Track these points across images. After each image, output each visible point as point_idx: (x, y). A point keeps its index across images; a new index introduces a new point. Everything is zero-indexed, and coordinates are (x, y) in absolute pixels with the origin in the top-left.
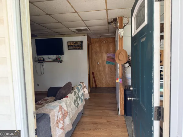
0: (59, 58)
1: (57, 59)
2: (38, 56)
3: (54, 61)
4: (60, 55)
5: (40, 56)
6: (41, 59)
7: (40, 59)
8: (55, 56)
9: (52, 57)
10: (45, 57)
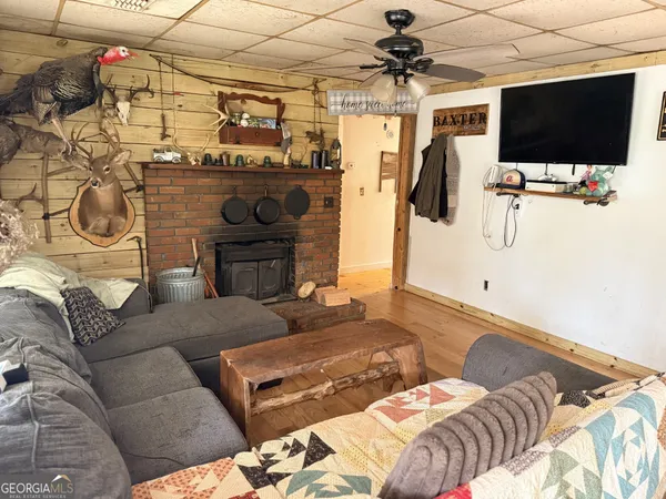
0: (595, 183)
1: (583, 183)
2: (503, 164)
3: (570, 193)
4: (604, 167)
5: (512, 165)
6: (509, 179)
7: (505, 177)
8: (582, 169)
9: (562, 171)
10: (533, 170)
